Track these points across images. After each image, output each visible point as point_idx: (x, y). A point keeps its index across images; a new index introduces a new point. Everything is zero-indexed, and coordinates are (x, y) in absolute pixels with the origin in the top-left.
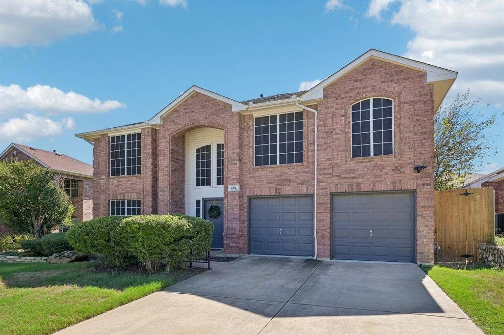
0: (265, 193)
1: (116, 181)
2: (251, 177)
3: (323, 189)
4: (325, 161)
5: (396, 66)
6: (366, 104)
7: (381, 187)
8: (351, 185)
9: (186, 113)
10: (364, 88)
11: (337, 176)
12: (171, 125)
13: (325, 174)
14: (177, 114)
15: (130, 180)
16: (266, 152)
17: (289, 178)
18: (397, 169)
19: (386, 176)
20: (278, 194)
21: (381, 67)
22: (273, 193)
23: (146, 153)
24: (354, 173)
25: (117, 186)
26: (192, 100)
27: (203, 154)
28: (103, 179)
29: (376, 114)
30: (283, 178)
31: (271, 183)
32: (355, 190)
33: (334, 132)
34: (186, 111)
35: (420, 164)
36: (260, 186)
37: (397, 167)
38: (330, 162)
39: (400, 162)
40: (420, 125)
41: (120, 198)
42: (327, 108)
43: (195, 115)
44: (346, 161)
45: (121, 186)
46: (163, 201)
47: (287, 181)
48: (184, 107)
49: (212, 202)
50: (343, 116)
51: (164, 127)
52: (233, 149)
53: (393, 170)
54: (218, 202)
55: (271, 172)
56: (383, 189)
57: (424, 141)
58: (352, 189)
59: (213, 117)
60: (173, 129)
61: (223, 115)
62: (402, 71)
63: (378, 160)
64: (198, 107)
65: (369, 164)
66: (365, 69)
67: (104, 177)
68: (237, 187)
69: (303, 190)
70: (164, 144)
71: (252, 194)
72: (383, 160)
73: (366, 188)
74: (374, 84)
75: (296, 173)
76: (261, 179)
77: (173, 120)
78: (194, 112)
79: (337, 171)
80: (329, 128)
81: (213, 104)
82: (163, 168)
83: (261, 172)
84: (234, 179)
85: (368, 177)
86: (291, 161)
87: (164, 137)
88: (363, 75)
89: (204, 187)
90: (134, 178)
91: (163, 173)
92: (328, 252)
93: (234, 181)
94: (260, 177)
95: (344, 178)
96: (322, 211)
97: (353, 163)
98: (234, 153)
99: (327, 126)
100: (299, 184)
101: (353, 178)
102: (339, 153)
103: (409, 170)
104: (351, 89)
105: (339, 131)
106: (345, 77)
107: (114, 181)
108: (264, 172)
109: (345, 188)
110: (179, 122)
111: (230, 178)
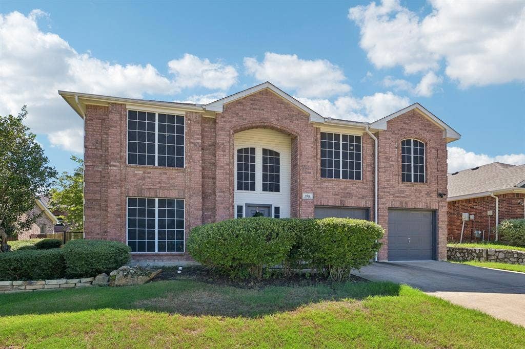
0: (331, 203)
1: (141, 172)
2: (318, 187)
3: (383, 204)
4: (385, 181)
5: (428, 120)
6: (409, 142)
7: (420, 206)
8: (401, 203)
9: (254, 109)
10: (410, 130)
11: (393, 194)
12: (234, 117)
13: (384, 192)
14: (242, 107)
15: (165, 173)
16: (330, 165)
17: (352, 192)
18: (428, 194)
19: (422, 198)
20: (342, 205)
21: (419, 118)
22: (338, 204)
23: (192, 143)
24: (403, 193)
25: (143, 178)
26: (260, 96)
27: (246, 155)
28: (115, 166)
29: (416, 151)
30: (347, 191)
31: (337, 195)
32: (404, 207)
33: (390, 159)
34: (254, 107)
35: (440, 192)
36: (327, 196)
37: (428, 192)
38: (388, 183)
39: (430, 189)
40: (441, 165)
41: (148, 195)
42: (386, 138)
43: (266, 115)
44: (398, 183)
45: (149, 180)
46: (222, 204)
47: (350, 195)
48: (252, 102)
49: (254, 209)
50: (396, 148)
51: (223, 117)
52: (308, 158)
53: (426, 194)
54: (262, 209)
55: (337, 185)
56: (420, 208)
57: (442, 177)
58: (402, 206)
59: (286, 121)
60: (236, 121)
61: (297, 122)
62: (431, 125)
63: (418, 185)
64: (268, 106)
65: (412, 188)
66: (410, 116)
67: (118, 164)
68: (311, 196)
69: (362, 204)
70: (223, 137)
71: (319, 204)
72: (420, 186)
73: (411, 205)
74: (416, 129)
75: (357, 188)
76: (328, 191)
77: (237, 112)
78: (263, 110)
79: (392, 191)
80: (387, 155)
81: (286, 108)
82: (222, 164)
83: (327, 184)
84: (308, 187)
85: (412, 198)
86: (351, 178)
87: (222, 129)
88: (409, 120)
89: (247, 191)
90: (173, 172)
91: (222, 171)
92: (386, 255)
93: (308, 190)
94: (327, 188)
95: (398, 197)
96: (382, 222)
97: (402, 186)
98: (308, 162)
99: (386, 153)
100: (359, 198)
101: (403, 197)
102: (394, 177)
103: (434, 195)
104: (401, 129)
105: (393, 159)
106: (398, 117)
107: (138, 171)
108: (330, 184)
109: (397, 205)
110: (244, 117)
111: (304, 185)
